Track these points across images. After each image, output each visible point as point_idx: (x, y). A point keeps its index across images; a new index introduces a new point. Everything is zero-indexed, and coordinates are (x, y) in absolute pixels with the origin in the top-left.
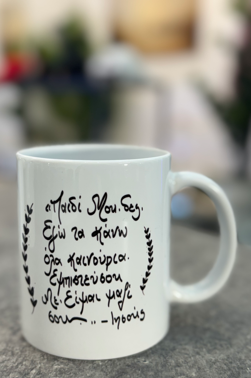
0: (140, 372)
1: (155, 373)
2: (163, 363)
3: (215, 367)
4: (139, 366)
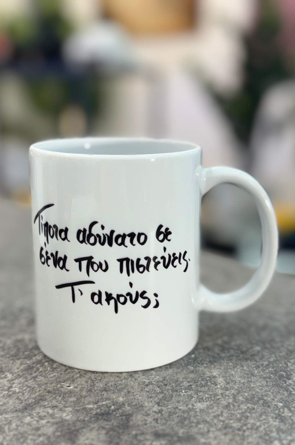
0: (60, 398)
1: (78, 399)
2: (89, 388)
3: (147, 390)
4: (61, 392)
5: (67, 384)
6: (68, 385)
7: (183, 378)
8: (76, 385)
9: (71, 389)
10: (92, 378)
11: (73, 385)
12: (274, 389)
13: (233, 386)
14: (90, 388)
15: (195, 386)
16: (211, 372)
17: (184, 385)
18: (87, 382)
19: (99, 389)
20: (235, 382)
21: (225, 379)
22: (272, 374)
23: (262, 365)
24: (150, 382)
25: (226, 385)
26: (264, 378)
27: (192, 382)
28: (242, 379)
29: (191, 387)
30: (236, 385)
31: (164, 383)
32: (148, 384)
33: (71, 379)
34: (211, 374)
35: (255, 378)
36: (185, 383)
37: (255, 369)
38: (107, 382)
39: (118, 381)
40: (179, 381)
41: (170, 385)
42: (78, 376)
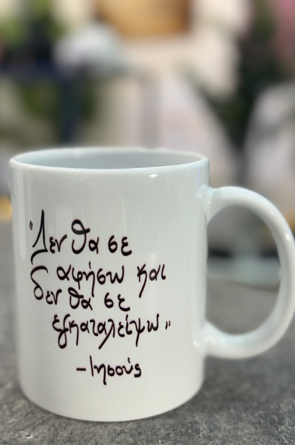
4: (19, 443)
5: (26, 432)
6: (27, 434)
7: (160, 425)
8: (37, 434)
9: (30, 439)
10: (56, 425)
11: (33, 434)
12: (263, 437)
13: (217, 434)
14: (52, 438)
15: (173, 434)
16: (193, 417)
17: (161, 434)
18: (49, 430)
19: (62, 439)
20: (220, 429)
21: (209, 425)
22: (262, 418)
23: (251, 407)
24: (122, 429)
25: (210, 433)
26: (253, 424)
27: (170, 430)
28: (228, 425)
29: (169, 436)
30: (220, 433)
31: (138, 431)
32: (120, 432)
33: (32, 426)
34: (193, 419)
35: (243, 423)
36: (162, 431)
37: (243, 412)
38: (73, 429)
39: (86, 428)
40: (155, 428)
41: (145, 433)
42: (40, 421)
